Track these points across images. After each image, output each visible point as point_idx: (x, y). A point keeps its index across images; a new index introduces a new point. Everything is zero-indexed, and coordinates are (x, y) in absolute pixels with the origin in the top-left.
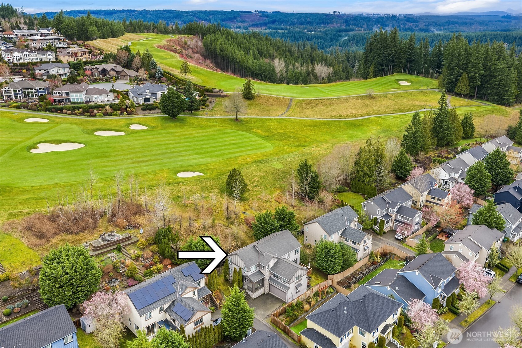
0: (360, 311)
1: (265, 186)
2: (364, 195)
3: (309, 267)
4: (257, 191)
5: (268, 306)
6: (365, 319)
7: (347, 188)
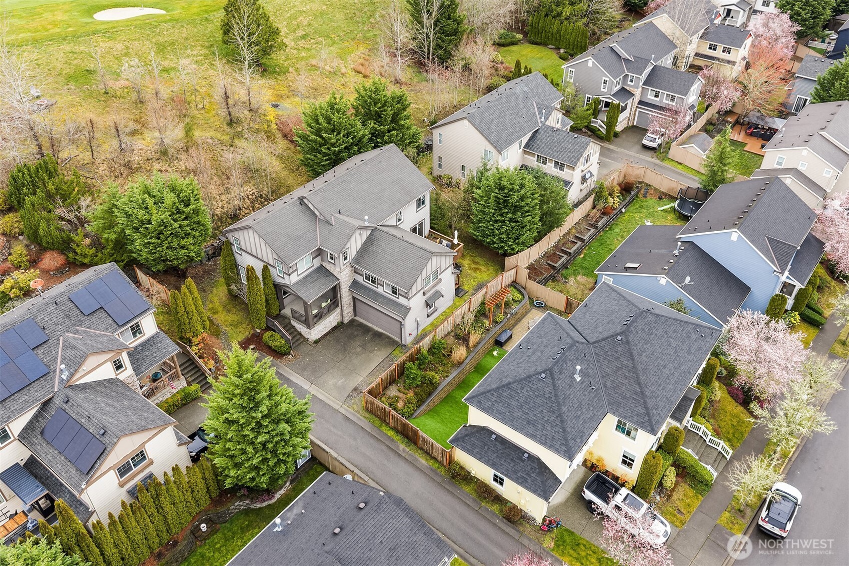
0: (618, 369)
1: (328, 36)
2: (559, 49)
3: (456, 241)
4: (309, 50)
5: (355, 361)
6: (636, 393)
7: (520, 36)
